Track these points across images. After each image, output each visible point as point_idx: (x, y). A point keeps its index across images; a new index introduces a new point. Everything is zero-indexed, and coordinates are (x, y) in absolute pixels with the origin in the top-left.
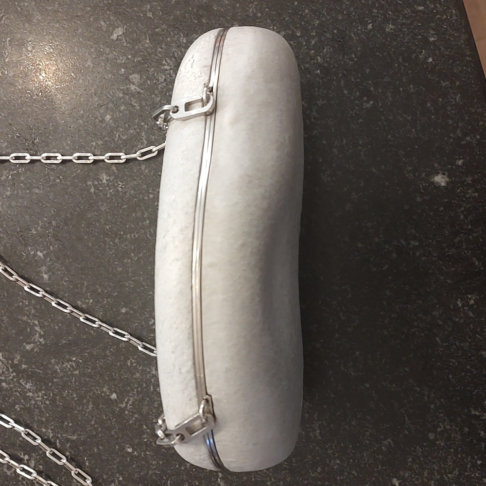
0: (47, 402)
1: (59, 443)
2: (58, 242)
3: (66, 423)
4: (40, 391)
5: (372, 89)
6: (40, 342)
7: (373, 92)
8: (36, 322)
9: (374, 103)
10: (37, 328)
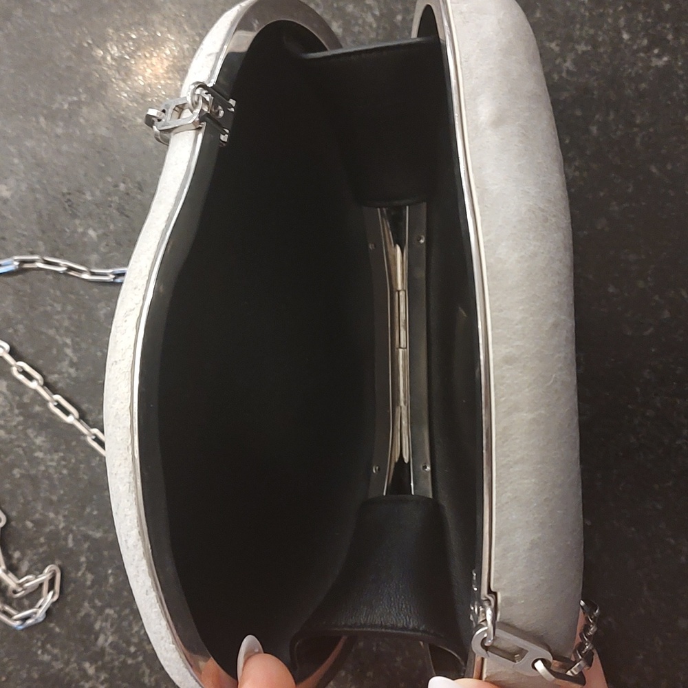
0: (65, 472)
1: (73, 540)
2: (125, 217)
3: (88, 510)
4: (56, 451)
5: (670, 37)
6: (69, 374)
7: (671, 43)
8: (68, 341)
9: (669, 61)
10: (69, 351)
